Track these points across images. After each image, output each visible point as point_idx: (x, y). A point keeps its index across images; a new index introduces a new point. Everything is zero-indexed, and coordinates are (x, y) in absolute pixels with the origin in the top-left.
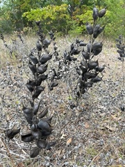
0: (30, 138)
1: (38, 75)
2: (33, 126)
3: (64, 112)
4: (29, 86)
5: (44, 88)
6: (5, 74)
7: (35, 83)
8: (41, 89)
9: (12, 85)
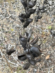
0: (24, 57)
1: (28, 9)
2: (27, 50)
3: (44, 37)
4: (21, 18)
5: (32, 20)
6: (3, 9)
7: (25, 16)
8: (30, 20)
9: (8, 18)
